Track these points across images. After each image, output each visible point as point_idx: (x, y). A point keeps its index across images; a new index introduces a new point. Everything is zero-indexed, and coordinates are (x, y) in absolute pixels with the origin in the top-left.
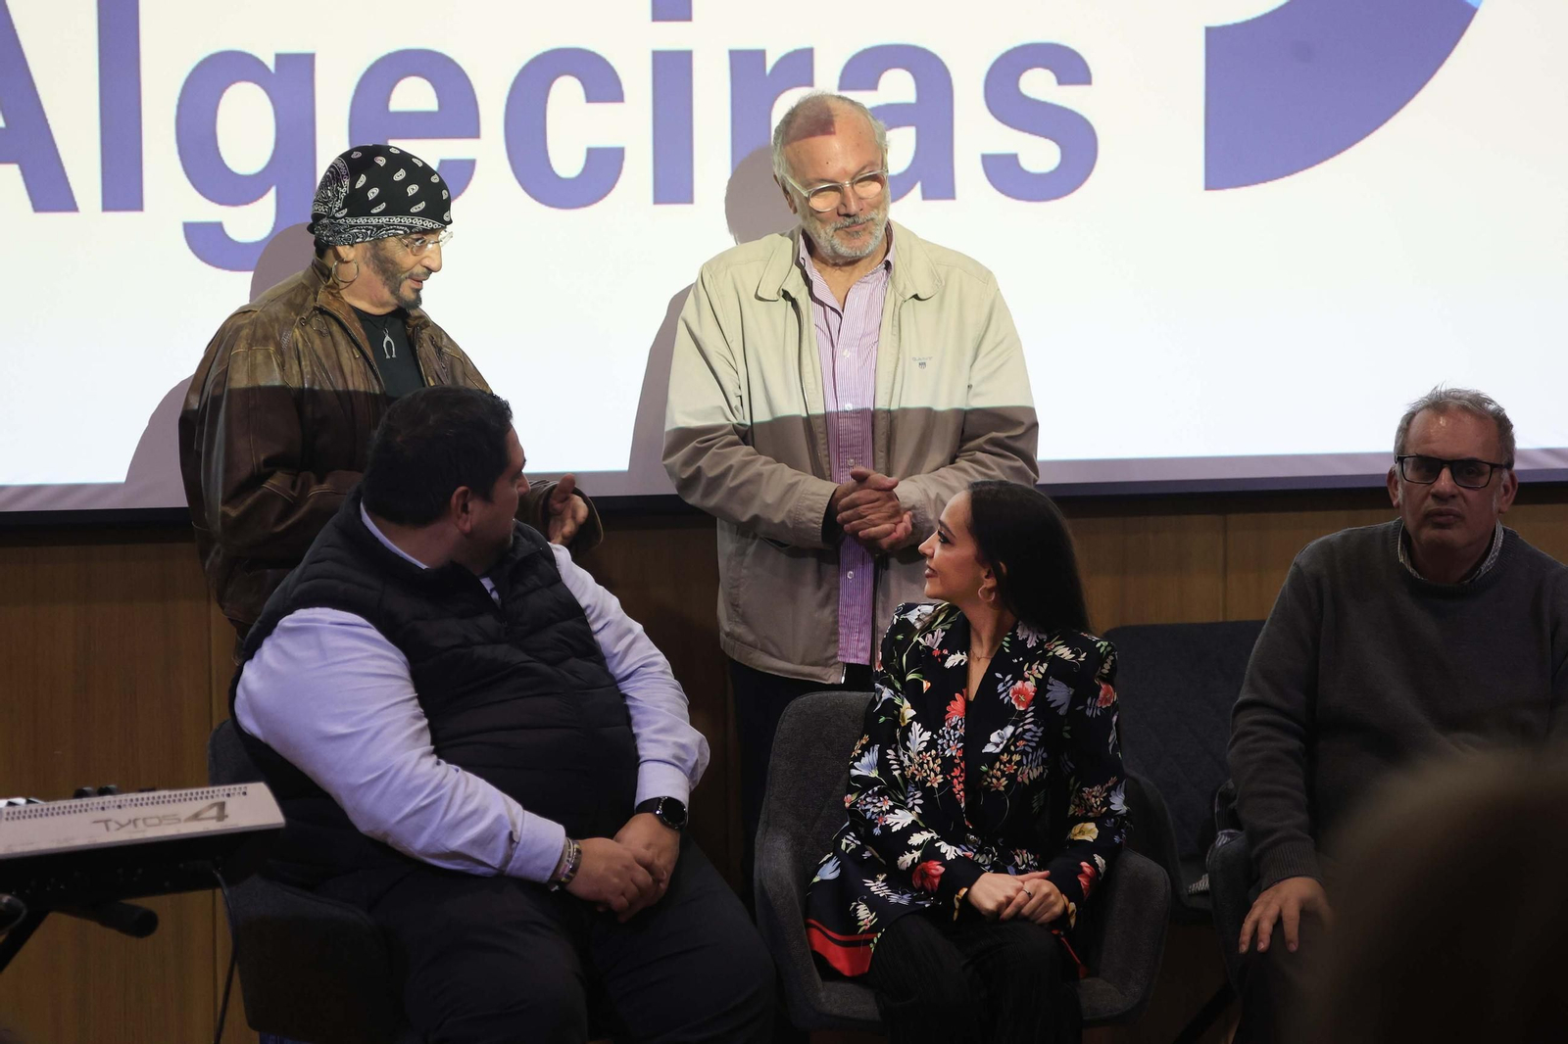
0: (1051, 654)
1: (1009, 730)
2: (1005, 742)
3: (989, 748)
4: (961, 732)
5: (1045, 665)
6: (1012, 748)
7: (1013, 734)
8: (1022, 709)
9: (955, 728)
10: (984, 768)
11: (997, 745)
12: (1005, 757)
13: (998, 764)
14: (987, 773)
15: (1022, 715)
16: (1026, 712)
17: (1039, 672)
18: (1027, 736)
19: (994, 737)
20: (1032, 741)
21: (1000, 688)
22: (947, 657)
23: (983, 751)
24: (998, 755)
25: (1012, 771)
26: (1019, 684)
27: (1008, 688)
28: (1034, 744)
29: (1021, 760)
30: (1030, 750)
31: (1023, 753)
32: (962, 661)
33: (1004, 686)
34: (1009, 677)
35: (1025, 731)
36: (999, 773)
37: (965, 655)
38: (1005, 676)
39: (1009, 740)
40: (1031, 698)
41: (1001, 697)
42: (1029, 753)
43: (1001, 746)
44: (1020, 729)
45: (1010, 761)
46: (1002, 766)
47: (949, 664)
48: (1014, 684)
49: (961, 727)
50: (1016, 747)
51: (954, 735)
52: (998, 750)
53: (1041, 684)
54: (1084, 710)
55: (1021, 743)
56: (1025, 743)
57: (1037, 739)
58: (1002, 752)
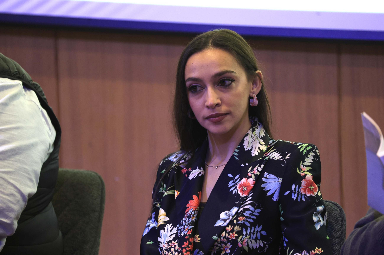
0: (267, 158)
1: (234, 210)
2: (231, 218)
3: (219, 223)
4: (194, 219)
5: (262, 166)
6: (235, 222)
7: (237, 213)
8: (244, 195)
9: (189, 217)
10: (215, 237)
11: (225, 220)
12: (229, 229)
13: (224, 233)
14: (216, 241)
15: (244, 200)
16: (247, 197)
17: (258, 171)
18: (247, 214)
19: (223, 215)
20: (250, 218)
21: (231, 184)
22: (190, 172)
23: (215, 226)
24: (225, 227)
25: (234, 238)
26: (244, 180)
27: (236, 184)
28: (252, 221)
29: (242, 231)
30: (249, 225)
31: (243, 226)
32: (200, 173)
33: (233, 182)
34: (237, 177)
35: (245, 210)
36: (225, 239)
37: (202, 170)
38: (234, 176)
39: (233, 217)
40: (251, 188)
41: (231, 190)
42: (248, 227)
43: (228, 221)
44: (242, 209)
45: (232, 231)
46: (227, 235)
47: (191, 177)
48: (240, 180)
49: (193, 216)
50: (238, 221)
51: (188, 222)
52: (225, 224)
53: (259, 179)
54: (290, 194)
55: (241, 218)
56: (244, 218)
57: (255, 217)
58: (228, 226)
